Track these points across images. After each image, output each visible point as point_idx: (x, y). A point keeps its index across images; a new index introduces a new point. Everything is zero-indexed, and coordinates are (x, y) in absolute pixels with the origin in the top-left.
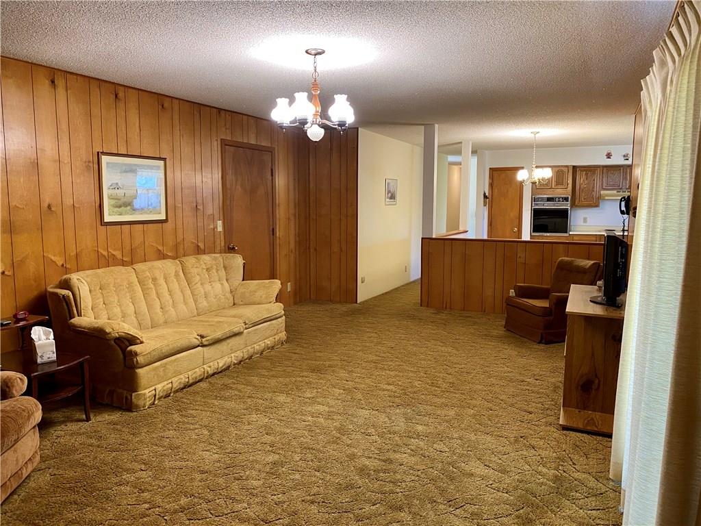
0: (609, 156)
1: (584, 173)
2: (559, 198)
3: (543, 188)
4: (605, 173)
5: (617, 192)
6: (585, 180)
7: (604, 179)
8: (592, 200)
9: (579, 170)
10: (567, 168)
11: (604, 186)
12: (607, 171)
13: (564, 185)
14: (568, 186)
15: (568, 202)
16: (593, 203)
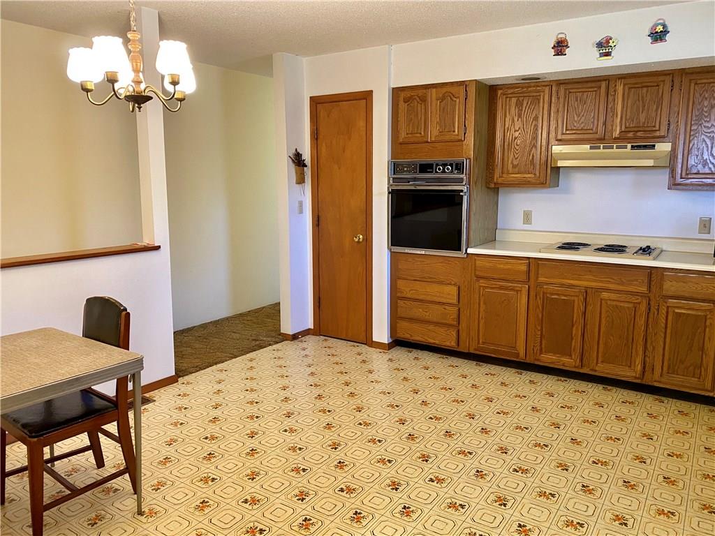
0: (560, 47)
1: (514, 100)
2: (444, 165)
3: (412, 140)
4: (562, 100)
5: (591, 148)
6: (516, 119)
7: (560, 114)
8: (531, 169)
9: (501, 94)
10: (462, 89)
11: (560, 133)
12: (568, 93)
13: (456, 131)
14: (465, 134)
15: (463, 173)
16: (533, 176)
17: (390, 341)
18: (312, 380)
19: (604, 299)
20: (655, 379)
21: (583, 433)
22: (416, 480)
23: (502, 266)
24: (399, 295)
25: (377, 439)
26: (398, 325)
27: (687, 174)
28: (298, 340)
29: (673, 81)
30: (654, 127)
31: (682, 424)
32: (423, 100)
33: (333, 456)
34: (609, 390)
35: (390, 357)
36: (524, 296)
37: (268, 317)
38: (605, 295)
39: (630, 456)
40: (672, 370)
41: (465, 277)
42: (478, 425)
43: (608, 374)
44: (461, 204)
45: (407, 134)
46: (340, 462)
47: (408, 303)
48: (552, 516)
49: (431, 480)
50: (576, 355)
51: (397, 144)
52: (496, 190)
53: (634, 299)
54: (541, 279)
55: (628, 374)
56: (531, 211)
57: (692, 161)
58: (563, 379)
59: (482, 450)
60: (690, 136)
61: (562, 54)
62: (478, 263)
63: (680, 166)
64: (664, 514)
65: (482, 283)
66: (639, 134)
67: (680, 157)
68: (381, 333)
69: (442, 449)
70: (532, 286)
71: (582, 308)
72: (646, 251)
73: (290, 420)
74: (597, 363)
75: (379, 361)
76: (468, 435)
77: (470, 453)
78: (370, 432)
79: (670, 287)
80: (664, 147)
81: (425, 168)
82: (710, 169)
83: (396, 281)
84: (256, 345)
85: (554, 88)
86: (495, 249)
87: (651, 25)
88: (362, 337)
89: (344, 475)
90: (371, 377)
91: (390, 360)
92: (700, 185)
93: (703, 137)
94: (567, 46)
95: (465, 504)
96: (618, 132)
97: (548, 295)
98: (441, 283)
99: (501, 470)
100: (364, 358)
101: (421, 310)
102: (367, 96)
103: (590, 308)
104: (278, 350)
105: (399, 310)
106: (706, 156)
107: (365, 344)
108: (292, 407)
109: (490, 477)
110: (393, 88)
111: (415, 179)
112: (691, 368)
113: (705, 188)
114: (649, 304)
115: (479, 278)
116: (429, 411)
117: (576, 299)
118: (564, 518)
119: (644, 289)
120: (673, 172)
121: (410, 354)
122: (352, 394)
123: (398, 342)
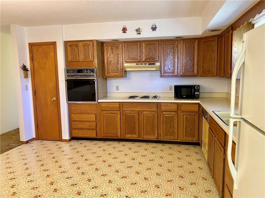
0: (124, 30)
1: (110, 47)
2: (87, 70)
3: (73, 61)
4: (126, 48)
5: (136, 64)
6: (111, 54)
7: (126, 53)
8: (118, 72)
9: (105, 45)
10: (91, 43)
11: (126, 59)
12: (128, 46)
13: (90, 58)
14: (94, 59)
15: (94, 73)
16: (118, 74)
17: (70, 138)
18: (38, 159)
19: (144, 114)
20: (161, 138)
21: (142, 160)
22: (87, 189)
23: (110, 106)
24: (72, 120)
25: (69, 177)
26: (73, 131)
27: (165, 73)
28: (29, 143)
29: (159, 43)
30: (155, 57)
31: (170, 151)
32: (77, 46)
33: (51, 188)
34: (148, 144)
35: (70, 144)
36: (119, 115)
37: (13, 135)
38: (144, 113)
39: (157, 165)
40: (166, 135)
41: (98, 111)
42: (107, 164)
43: (147, 139)
44: (95, 84)
45: (71, 58)
46: (55, 189)
47: (76, 123)
48: (136, 190)
49: (93, 188)
50: (137, 134)
51: (68, 62)
52: (106, 79)
53: (153, 113)
54: (124, 109)
55: (154, 138)
56: (118, 86)
57: (166, 69)
58: (133, 143)
59: (110, 173)
60: (165, 61)
61: (125, 33)
62: (102, 105)
63: (163, 70)
64: (169, 181)
65: (104, 112)
66: (150, 60)
67: (162, 67)
68: (66, 135)
69: (95, 175)
70: (121, 112)
71: (138, 118)
72: (155, 97)
73: (30, 177)
74: (144, 136)
75: (66, 147)
76: (104, 168)
77: (106, 175)
78: (66, 175)
79: (163, 108)
80: (158, 64)
81: (80, 71)
82: (171, 71)
83: (71, 114)
84: (9, 148)
85: (123, 44)
86: (107, 100)
87: (152, 25)
88: (58, 138)
89: (58, 194)
90: (64, 153)
91: (71, 146)
92: (168, 76)
93: (168, 61)
94: (127, 30)
95: (107, 194)
96: (144, 59)
97: (127, 114)
98: (89, 114)
99: (117, 179)
100: (60, 147)
101: (81, 125)
102: (54, 44)
103: (140, 117)
104: (20, 149)
105: (72, 126)
106: (170, 67)
107: (59, 141)
108: (30, 171)
109: (114, 182)
110: (65, 41)
111: (76, 75)
112: (171, 133)
113: (170, 77)
114: (158, 114)
115: (103, 110)
116: (88, 162)
117: (136, 115)
118: (140, 190)
119: (156, 110)
120: (161, 72)
121: (78, 142)
122: (56, 162)
123: (73, 138)
